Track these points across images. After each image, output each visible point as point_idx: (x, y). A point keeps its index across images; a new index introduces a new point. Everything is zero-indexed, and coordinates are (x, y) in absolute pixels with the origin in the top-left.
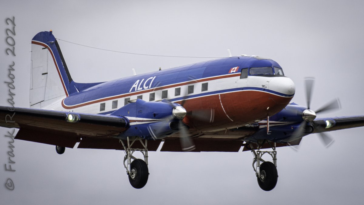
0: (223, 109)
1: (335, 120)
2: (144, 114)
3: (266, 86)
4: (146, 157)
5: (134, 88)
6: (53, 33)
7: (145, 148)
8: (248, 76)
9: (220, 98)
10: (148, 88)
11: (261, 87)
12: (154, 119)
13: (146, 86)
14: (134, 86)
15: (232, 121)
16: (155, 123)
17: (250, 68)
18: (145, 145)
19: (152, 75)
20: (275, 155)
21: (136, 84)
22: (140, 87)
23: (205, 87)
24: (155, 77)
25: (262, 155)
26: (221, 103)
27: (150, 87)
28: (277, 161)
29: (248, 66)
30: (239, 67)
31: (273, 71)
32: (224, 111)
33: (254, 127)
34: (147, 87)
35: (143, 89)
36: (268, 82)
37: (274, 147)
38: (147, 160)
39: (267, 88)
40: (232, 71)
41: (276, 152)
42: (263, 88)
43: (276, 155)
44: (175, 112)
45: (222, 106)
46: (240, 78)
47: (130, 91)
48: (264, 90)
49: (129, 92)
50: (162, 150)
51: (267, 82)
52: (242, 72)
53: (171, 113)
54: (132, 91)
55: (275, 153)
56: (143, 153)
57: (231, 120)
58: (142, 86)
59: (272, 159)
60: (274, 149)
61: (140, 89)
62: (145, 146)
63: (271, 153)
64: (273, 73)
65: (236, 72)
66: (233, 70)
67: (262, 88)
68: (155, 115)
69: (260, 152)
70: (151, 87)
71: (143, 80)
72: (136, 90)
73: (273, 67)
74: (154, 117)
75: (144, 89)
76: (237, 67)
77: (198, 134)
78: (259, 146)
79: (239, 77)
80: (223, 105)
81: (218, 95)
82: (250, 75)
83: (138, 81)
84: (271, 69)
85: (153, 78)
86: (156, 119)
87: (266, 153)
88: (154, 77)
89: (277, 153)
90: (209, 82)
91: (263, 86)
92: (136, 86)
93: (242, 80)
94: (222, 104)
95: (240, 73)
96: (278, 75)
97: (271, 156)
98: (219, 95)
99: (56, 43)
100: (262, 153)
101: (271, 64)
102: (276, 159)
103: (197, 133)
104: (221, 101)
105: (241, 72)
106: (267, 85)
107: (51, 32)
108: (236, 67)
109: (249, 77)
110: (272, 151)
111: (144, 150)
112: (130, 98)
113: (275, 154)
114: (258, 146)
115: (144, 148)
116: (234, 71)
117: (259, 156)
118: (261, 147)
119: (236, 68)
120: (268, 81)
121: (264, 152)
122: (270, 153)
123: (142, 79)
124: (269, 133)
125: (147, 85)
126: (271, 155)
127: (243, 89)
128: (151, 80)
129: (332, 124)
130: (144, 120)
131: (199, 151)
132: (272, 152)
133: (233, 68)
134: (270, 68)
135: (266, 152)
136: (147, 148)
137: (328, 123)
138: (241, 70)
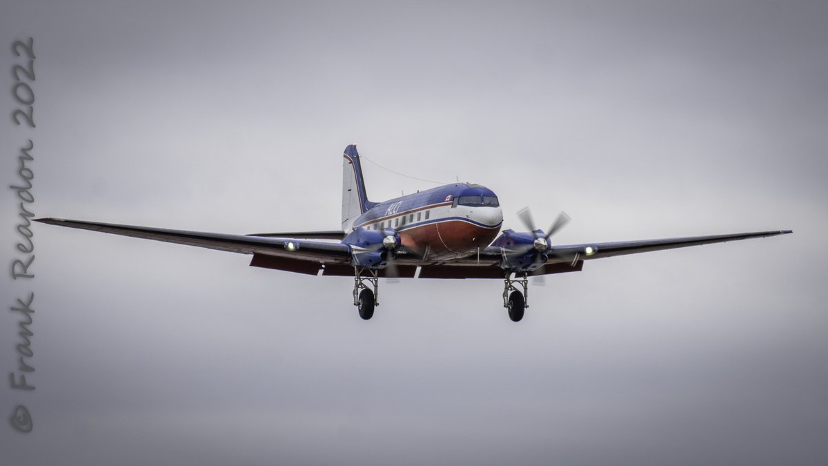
0: (441, 238)
1: (598, 247)
3: (470, 216)
6: (357, 148)
9: (437, 227)
11: (465, 217)
13: (395, 210)
17: (460, 197)
18: (374, 274)
20: (526, 284)
21: (389, 209)
22: (391, 211)
23: (428, 214)
26: (438, 232)
27: (397, 212)
29: (458, 194)
30: (452, 195)
31: (482, 200)
32: (442, 240)
34: (395, 212)
35: (393, 214)
37: (525, 276)
39: (470, 219)
40: (447, 200)
41: (527, 281)
42: (467, 218)
44: (386, 241)
46: (452, 208)
47: (385, 215)
48: (468, 220)
50: (421, 276)
51: (471, 212)
52: (454, 201)
53: (382, 242)
56: (372, 281)
57: (450, 250)
58: (393, 210)
60: (525, 278)
61: (391, 213)
64: (482, 203)
65: (449, 201)
66: (448, 198)
69: (509, 281)
73: (483, 195)
79: (451, 205)
80: (439, 234)
81: (436, 224)
82: (459, 204)
83: (391, 205)
90: (431, 210)
93: (454, 209)
95: (452, 202)
96: (489, 205)
99: (358, 157)
100: (511, 282)
101: (481, 193)
104: (438, 230)
106: (472, 215)
107: (355, 146)
109: (458, 206)
115: (374, 277)
117: (507, 285)
119: (450, 196)
121: (513, 281)
126: (522, 284)
129: (594, 251)
131: (464, 278)
132: (523, 281)
133: (448, 196)
134: (479, 197)
135: (517, 281)
137: (589, 251)
138: (453, 199)
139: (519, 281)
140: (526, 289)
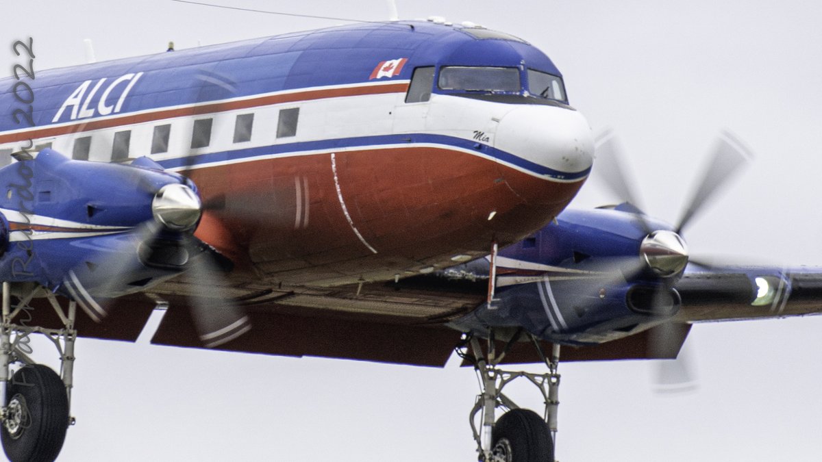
0: (344, 207)
1: (793, 278)
2: (58, 203)
3: (487, 135)
4: (68, 359)
5: (70, 108)
7: (68, 326)
8: (433, 95)
9: (334, 166)
10: (113, 113)
11: (470, 137)
12: (89, 226)
13: (107, 104)
14: (69, 102)
15: (375, 252)
16: (95, 241)
17: (442, 67)
18: (67, 315)
19: (132, 69)
20: (553, 387)
21: (76, 97)
22: (89, 108)
23: (289, 122)
24: (140, 75)
25: (504, 383)
26: (338, 186)
27: (118, 109)
28: (560, 409)
29: (436, 59)
30: (406, 60)
31: (524, 84)
32: (346, 213)
33: (477, 279)
34: (109, 109)
35: (97, 114)
36: (497, 121)
37: (552, 359)
38: (70, 370)
39: (490, 144)
40: (381, 74)
41: (558, 377)
42: (477, 141)
43: (557, 389)
45: (340, 197)
46: (406, 101)
47: (56, 119)
48: (480, 148)
49: (51, 123)
50: (158, 339)
51: (494, 119)
52: (414, 79)
54: (60, 121)
55: (554, 380)
56: (57, 342)
57: (371, 248)
58: (94, 104)
59: (544, 401)
60: (551, 368)
61: (87, 113)
62: (69, 320)
63: (539, 380)
64: (522, 91)
65: (394, 78)
66: (387, 69)
67: (475, 143)
68: (91, 211)
69: (498, 372)
70: (123, 110)
71: (103, 80)
72: (73, 116)
73: (522, 67)
74: (88, 219)
75: (101, 115)
76: (400, 60)
77: (269, 291)
78: (494, 351)
79: (404, 94)
80: (342, 192)
81: (330, 154)
82: (438, 90)
83: (86, 84)
84: (518, 74)
85: (134, 77)
86: (94, 227)
87: (519, 378)
88: (136, 73)
89: (561, 379)
90: (303, 106)
91: (479, 134)
92: (76, 102)
93: (412, 107)
94: (339, 190)
95: (408, 81)
96: (544, 98)
97: (538, 389)
98: (333, 156)
100: (506, 377)
101: (518, 58)
102: (557, 403)
103: (267, 287)
104: (336, 178)
105: (412, 79)
106: (489, 132)
108: (397, 59)
109: (435, 98)
110: (543, 373)
111: (61, 331)
112: (50, 145)
113: (554, 384)
114: (491, 352)
115: (64, 327)
116: (389, 74)
117: (494, 384)
118: (503, 355)
119: (396, 63)
120: (496, 117)
121: (514, 375)
122: (536, 378)
123: (100, 78)
124: (493, 304)
125: (111, 101)
126: (541, 386)
127: (410, 141)
128: (127, 82)
129: (777, 291)
130: (55, 225)
131: (299, 355)
132: (545, 376)
133: (387, 64)
134: (512, 70)
135: (522, 374)
136: (74, 329)
138: (410, 71)
139: (531, 377)
140: (551, 403)
